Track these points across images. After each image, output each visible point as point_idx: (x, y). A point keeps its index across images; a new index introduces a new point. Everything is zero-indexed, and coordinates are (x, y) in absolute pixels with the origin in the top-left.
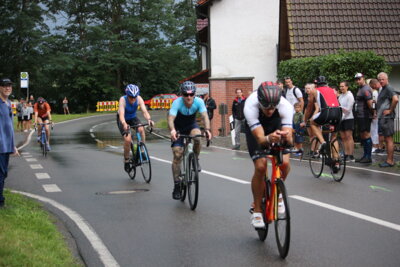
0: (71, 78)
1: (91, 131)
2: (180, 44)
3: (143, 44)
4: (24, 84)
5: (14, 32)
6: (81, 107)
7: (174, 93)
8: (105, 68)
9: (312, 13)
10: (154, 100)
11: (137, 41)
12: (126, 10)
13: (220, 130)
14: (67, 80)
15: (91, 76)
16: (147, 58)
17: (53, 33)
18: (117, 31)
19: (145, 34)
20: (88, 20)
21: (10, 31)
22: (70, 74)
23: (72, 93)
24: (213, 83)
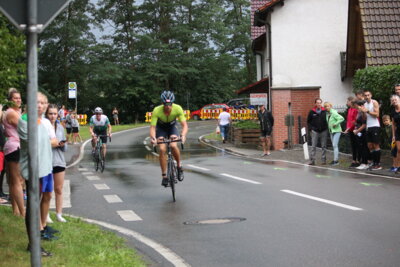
0: (118, 88)
1: (145, 143)
2: (229, 52)
3: (191, 53)
4: (72, 94)
5: (60, 42)
6: (129, 118)
7: (224, 102)
8: (153, 78)
9: (387, 18)
10: (204, 110)
11: (186, 50)
12: (175, 19)
13: (286, 143)
14: (115, 90)
15: (140, 86)
16: (196, 68)
17: (100, 42)
18: (165, 40)
19: (195, 43)
20: (136, 29)
21: (56, 40)
22: (118, 84)
23: (121, 104)
24: (275, 93)
